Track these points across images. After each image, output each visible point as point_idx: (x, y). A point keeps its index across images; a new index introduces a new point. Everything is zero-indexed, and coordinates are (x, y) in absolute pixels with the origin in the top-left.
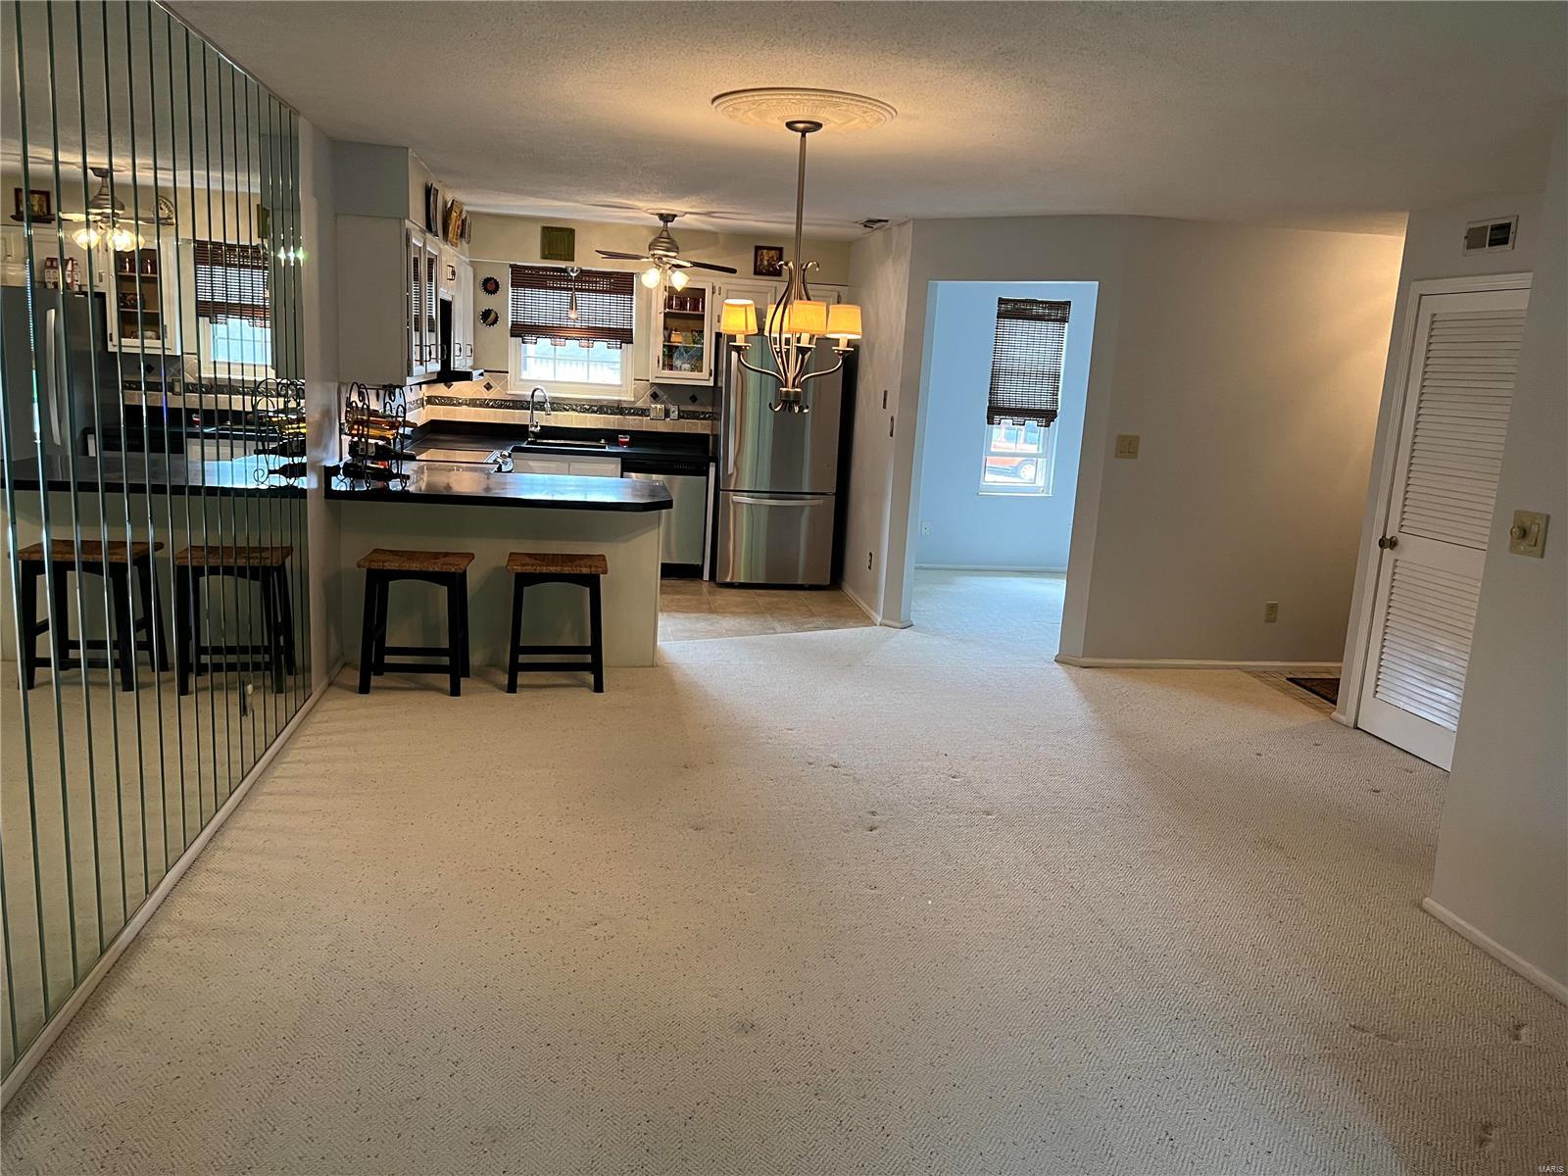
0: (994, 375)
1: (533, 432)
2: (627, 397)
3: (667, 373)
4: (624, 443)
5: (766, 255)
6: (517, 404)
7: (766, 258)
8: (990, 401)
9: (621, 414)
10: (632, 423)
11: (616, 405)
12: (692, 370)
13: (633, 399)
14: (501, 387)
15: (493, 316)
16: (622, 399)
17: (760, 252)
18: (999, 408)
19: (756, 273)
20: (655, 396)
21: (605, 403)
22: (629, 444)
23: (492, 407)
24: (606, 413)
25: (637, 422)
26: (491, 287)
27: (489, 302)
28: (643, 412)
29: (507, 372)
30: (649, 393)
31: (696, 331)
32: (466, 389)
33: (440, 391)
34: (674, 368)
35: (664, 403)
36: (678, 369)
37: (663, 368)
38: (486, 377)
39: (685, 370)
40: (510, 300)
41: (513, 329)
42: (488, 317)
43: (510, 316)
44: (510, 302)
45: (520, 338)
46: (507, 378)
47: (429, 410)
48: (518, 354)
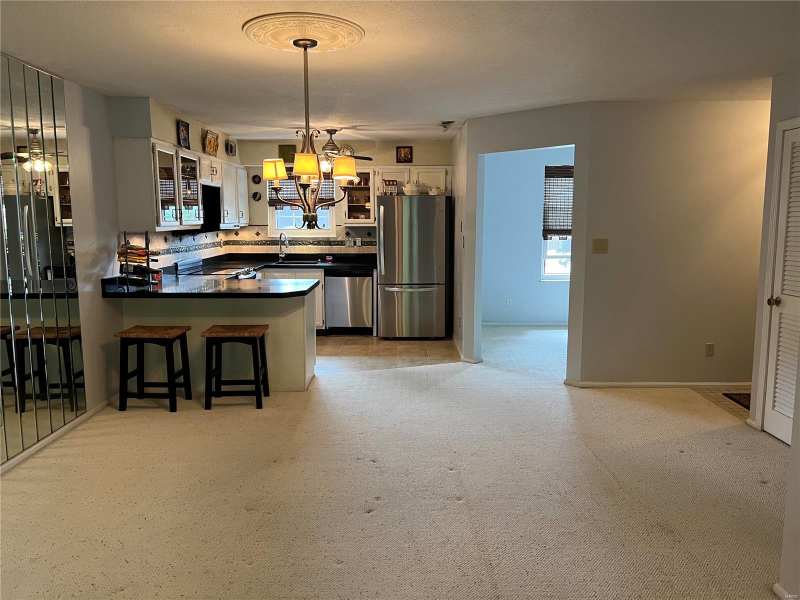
0: (546, 212)
1: (281, 257)
2: (332, 235)
3: (352, 220)
4: (329, 261)
5: (403, 151)
6: (274, 242)
7: (403, 153)
8: (544, 226)
9: (330, 245)
10: (336, 250)
11: (327, 240)
12: (366, 218)
13: (336, 236)
14: (265, 234)
15: (258, 195)
16: (330, 236)
17: (399, 150)
18: (550, 230)
19: (398, 162)
20: (348, 234)
21: (320, 239)
22: (332, 261)
23: (261, 245)
24: (322, 245)
25: (339, 248)
26: (257, 180)
27: (256, 188)
28: (341, 243)
29: (268, 226)
30: (344, 233)
31: (367, 197)
32: (244, 236)
33: (233, 237)
34: (355, 218)
35: (353, 237)
36: (358, 218)
37: (349, 218)
38: (257, 229)
39: (362, 218)
40: (268, 186)
41: (270, 202)
42: (256, 196)
43: (268, 195)
44: (268, 188)
45: (275, 207)
46: (267, 228)
47: (227, 248)
48: (273, 215)
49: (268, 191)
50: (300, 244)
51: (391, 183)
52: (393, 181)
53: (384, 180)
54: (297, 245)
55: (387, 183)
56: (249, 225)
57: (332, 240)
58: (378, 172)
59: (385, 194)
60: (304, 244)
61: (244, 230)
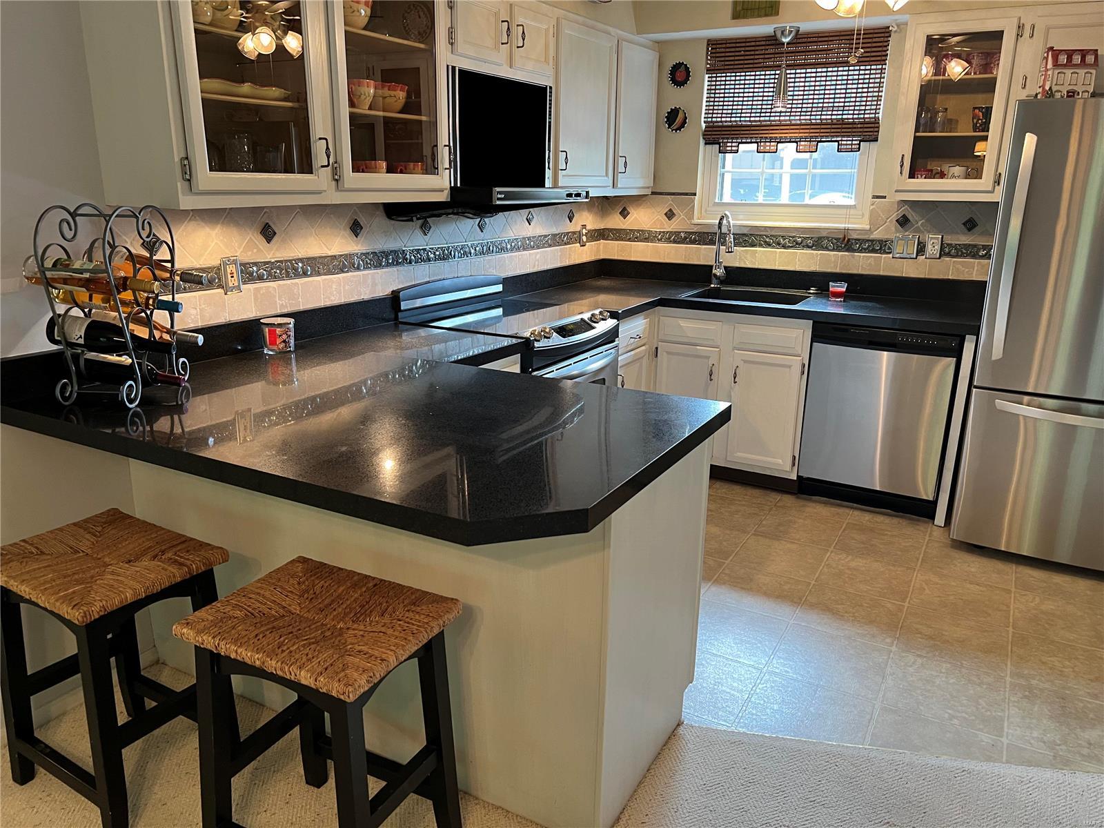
1: (715, 275)
2: (858, 224)
3: (921, 182)
4: (837, 295)
6: (703, 237)
9: (847, 250)
10: (863, 264)
11: (841, 236)
12: (967, 176)
13: (868, 227)
14: (686, 215)
15: (681, 116)
16: (851, 226)
20: (903, 222)
21: (824, 234)
22: (847, 296)
23: (675, 242)
24: (827, 249)
25: (871, 261)
26: (681, 75)
27: (677, 97)
28: (882, 246)
29: (695, 194)
30: (895, 217)
31: (980, 109)
32: (641, 218)
33: (615, 221)
34: (931, 174)
35: (917, 230)
36: (942, 175)
37: (912, 176)
38: (668, 202)
39: (953, 177)
40: (705, 91)
41: (706, 133)
42: (675, 119)
43: (703, 115)
44: (705, 95)
45: (718, 146)
46: (693, 201)
47: (601, 247)
48: (712, 168)
49: (704, 104)
50: (769, 245)
51: (1077, 59)
52: (1084, 53)
53: (1051, 49)
54: (761, 246)
55: (1063, 59)
56: (653, 193)
57: (855, 236)
58: (1033, 27)
59: (1050, 94)
60: (779, 244)
61: (640, 205)
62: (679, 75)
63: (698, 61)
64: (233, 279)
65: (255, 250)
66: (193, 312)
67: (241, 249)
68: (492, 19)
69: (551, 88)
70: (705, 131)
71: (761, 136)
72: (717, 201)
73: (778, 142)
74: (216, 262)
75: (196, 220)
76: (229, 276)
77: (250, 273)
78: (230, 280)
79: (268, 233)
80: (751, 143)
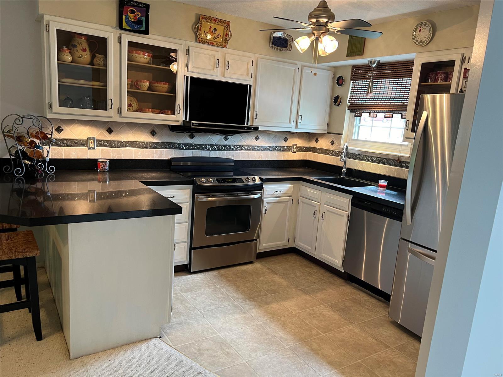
1: (344, 172)
2: (405, 154)
4: (383, 186)
9: (400, 166)
11: (397, 159)
14: (338, 143)
15: (339, 99)
16: (401, 155)
21: (390, 157)
23: (333, 155)
24: (392, 165)
27: (338, 91)
29: (342, 134)
32: (323, 143)
33: (313, 144)
38: (332, 137)
40: (350, 89)
41: (349, 107)
42: (337, 100)
43: (348, 99)
44: (350, 90)
45: (354, 113)
46: (341, 137)
47: (308, 154)
48: (352, 123)
49: (349, 94)
50: (368, 160)
54: (365, 160)
56: (328, 133)
57: (403, 160)
58: (469, 58)
60: (372, 160)
61: (322, 138)
62: (340, 81)
63: (347, 75)
64: (92, 145)
65: (103, 136)
66: (74, 153)
67: (97, 135)
68: (212, 59)
69: (250, 86)
70: (349, 106)
71: (369, 109)
72: (353, 138)
73: (378, 113)
74: (85, 138)
75: (78, 124)
76: (90, 143)
77: (101, 144)
78: (90, 145)
79: (110, 131)
80: (367, 112)
